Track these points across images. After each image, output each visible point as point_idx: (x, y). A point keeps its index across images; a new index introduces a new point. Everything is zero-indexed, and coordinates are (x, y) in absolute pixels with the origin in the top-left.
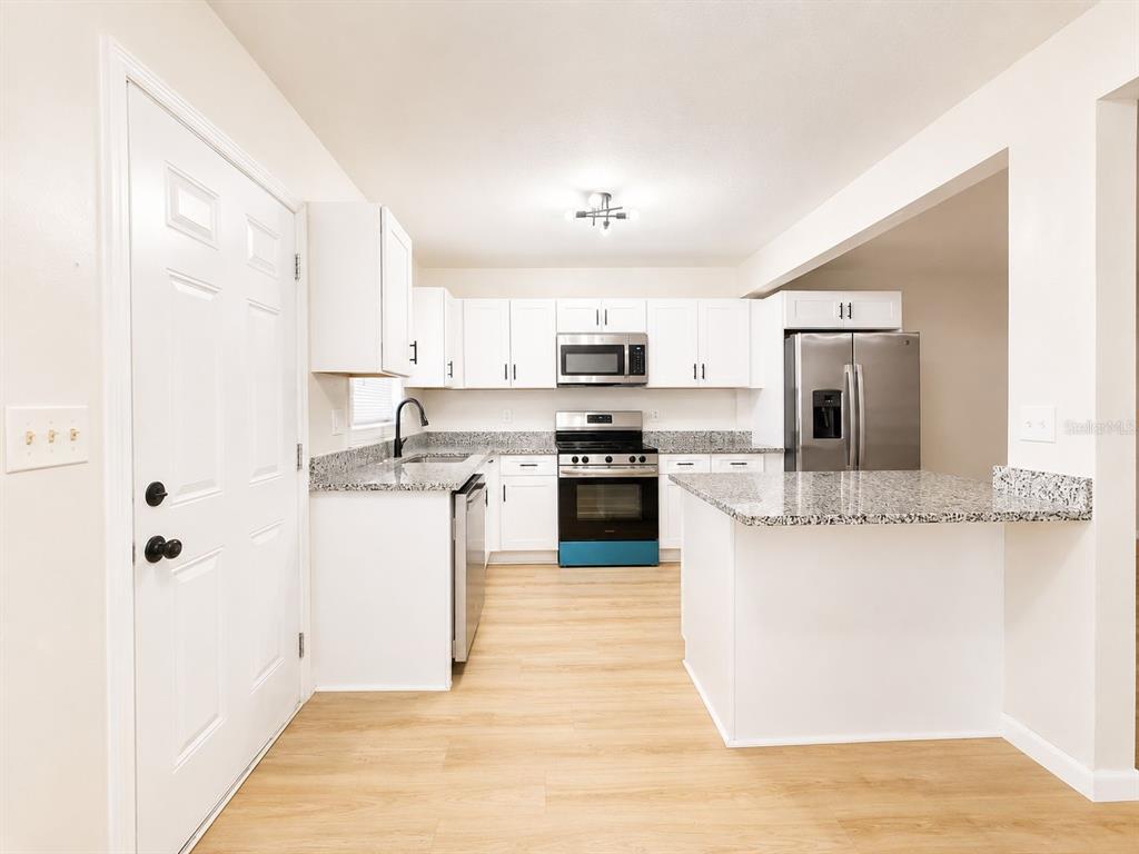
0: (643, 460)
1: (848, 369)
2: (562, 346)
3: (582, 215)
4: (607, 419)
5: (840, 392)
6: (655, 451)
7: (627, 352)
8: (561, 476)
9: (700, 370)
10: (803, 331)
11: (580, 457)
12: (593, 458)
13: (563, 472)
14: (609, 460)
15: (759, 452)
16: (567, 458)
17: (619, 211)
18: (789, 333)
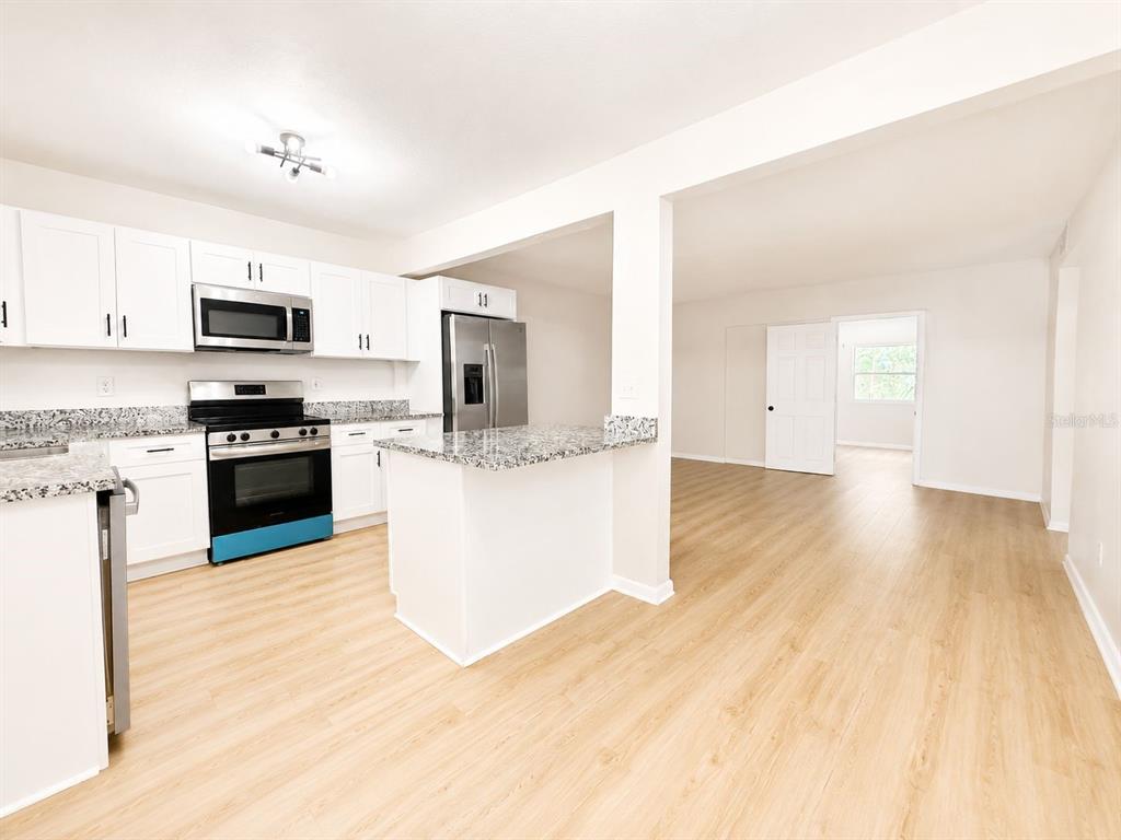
0: (314, 432)
1: (486, 347)
2: (203, 301)
3: (269, 152)
4: (259, 389)
5: (481, 366)
6: (327, 422)
7: (289, 316)
8: (212, 458)
9: (365, 341)
10: (455, 313)
11: (238, 434)
12: (255, 434)
13: (214, 455)
14: (275, 435)
15: (423, 417)
16: (218, 437)
17: (316, 163)
18: (445, 314)
